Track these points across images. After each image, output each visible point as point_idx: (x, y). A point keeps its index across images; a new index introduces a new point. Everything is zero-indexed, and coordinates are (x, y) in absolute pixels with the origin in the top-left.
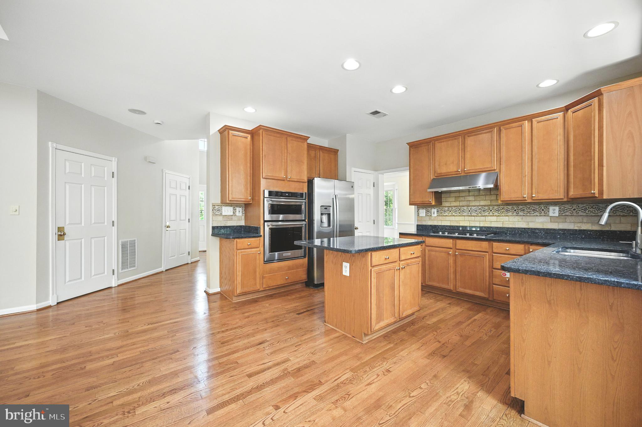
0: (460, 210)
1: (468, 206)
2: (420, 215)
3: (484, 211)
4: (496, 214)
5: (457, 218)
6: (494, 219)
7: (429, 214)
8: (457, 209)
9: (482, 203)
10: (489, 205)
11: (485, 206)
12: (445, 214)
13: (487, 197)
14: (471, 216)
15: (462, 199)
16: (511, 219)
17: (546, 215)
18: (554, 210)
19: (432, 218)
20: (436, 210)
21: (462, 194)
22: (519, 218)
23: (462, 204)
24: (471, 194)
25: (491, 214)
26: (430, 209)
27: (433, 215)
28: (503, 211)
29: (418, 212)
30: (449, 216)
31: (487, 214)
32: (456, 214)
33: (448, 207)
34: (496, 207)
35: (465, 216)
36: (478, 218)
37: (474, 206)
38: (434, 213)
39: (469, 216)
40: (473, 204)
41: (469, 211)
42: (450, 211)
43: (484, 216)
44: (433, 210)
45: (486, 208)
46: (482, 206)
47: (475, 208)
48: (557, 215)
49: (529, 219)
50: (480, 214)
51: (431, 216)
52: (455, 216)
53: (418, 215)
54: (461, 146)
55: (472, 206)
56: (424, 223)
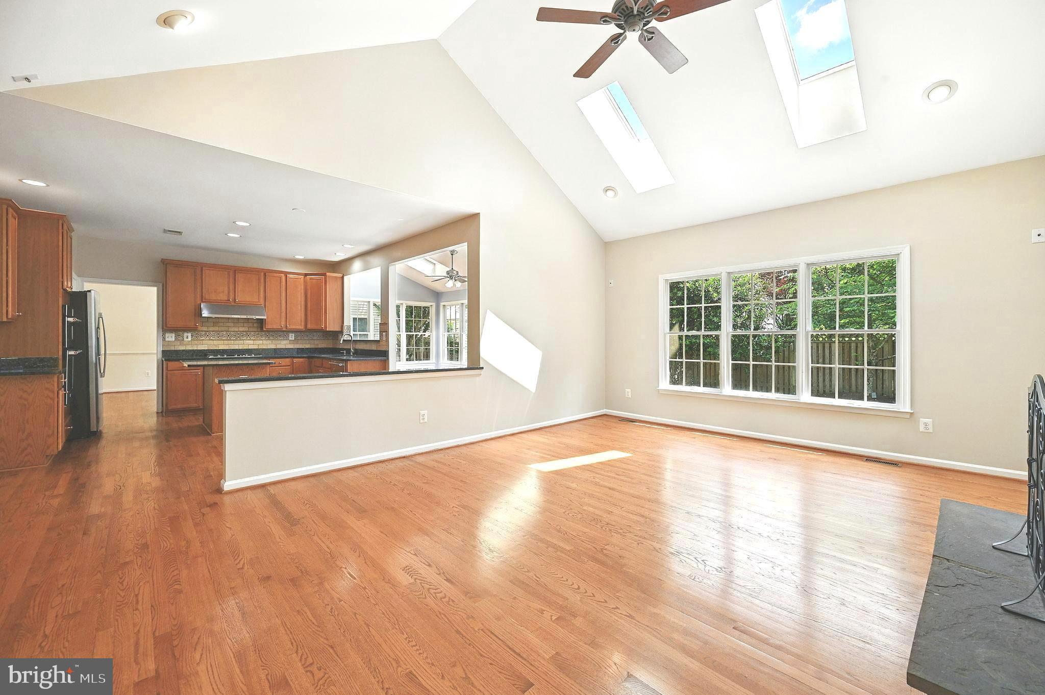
0: (218, 334)
1: (228, 331)
2: (167, 339)
6: (251, 342)
7: (181, 338)
8: (215, 334)
9: (241, 329)
10: (247, 331)
11: (243, 331)
12: (201, 339)
13: (245, 325)
14: (231, 340)
16: (265, 342)
17: (287, 339)
18: (292, 336)
19: (185, 343)
20: (190, 335)
21: (221, 320)
22: (270, 342)
23: (221, 329)
24: (230, 321)
25: (248, 338)
26: (181, 333)
27: (185, 339)
29: (164, 336)
30: (206, 340)
31: (245, 338)
33: (205, 331)
34: (253, 333)
35: (224, 340)
36: (237, 342)
37: (234, 332)
39: (228, 340)
40: (233, 329)
41: (229, 336)
42: (207, 336)
43: (243, 340)
44: (186, 334)
45: (244, 333)
48: (294, 339)
49: (277, 342)
50: (239, 339)
51: (183, 340)
52: (213, 340)
53: (164, 339)
54: (231, 280)
55: (231, 331)
56: (172, 348)
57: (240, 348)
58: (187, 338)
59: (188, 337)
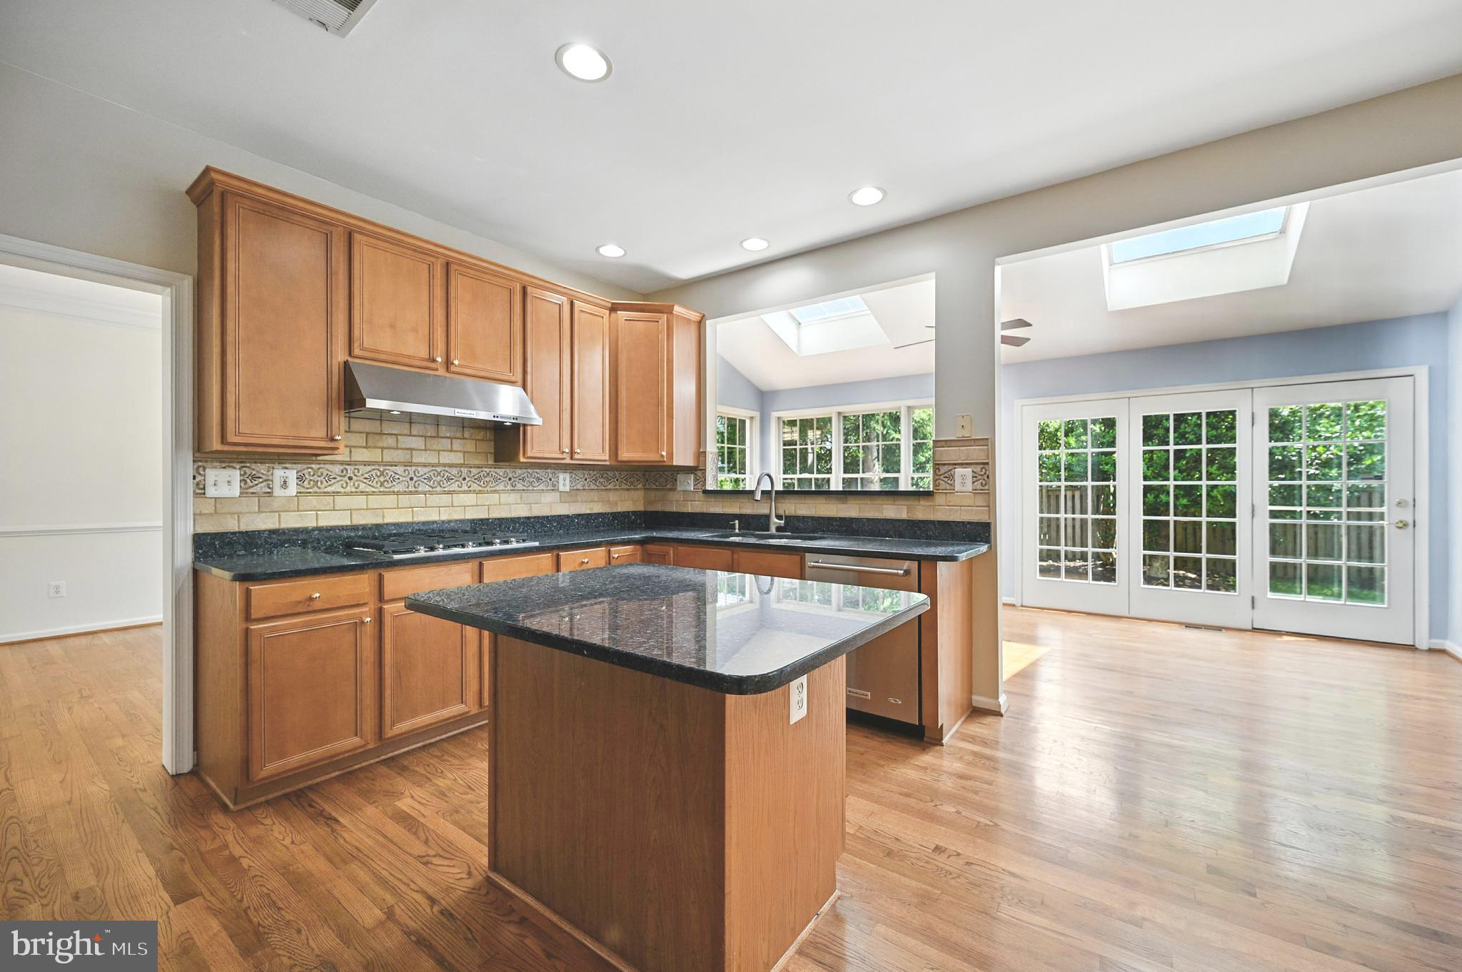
0: (382, 474)
1: (410, 464)
2: (211, 492)
3: (449, 479)
4: (475, 487)
5: (375, 501)
6: (470, 499)
7: (261, 488)
8: (373, 473)
9: (446, 458)
10: (461, 466)
11: (451, 466)
12: (329, 489)
13: (457, 445)
14: (417, 493)
15: (390, 441)
17: (555, 489)
18: (565, 480)
19: (276, 504)
20: (292, 475)
21: (388, 428)
22: (516, 496)
23: (389, 456)
24: (416, 429)
25: (464, 487)
26: (262, 469)
27: (278, 491)
28: (487, 479)
29: (199, 478)
30: (346, 494)
31: (454, 487)
32: (369, 489)
33: (342, 463)
34: (474, 471)
35: (398, 493)
36: (434, 500)
37: (424, 465)
38: (285, 482)
39: (411, 493)
40: (419, 458)
41: (411, 479)
42: (350, 478)
43: (449, 493)
44: (279, 473)
45: (454, 471)
46: (445, 465)
47: (426, 470)
48: (567, 489)
49: (532, 497)
50: (439, 489)
51: (270, 494)
52: (367, 494)
53: (200, 491)
54: (439, 292)
55: (418, 465)
56: (231, 525)
57: (444, 517)
58: (285, 484)
59: (286, 478)
